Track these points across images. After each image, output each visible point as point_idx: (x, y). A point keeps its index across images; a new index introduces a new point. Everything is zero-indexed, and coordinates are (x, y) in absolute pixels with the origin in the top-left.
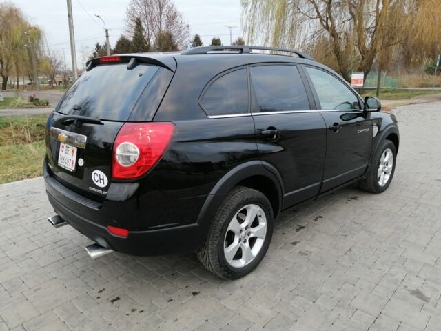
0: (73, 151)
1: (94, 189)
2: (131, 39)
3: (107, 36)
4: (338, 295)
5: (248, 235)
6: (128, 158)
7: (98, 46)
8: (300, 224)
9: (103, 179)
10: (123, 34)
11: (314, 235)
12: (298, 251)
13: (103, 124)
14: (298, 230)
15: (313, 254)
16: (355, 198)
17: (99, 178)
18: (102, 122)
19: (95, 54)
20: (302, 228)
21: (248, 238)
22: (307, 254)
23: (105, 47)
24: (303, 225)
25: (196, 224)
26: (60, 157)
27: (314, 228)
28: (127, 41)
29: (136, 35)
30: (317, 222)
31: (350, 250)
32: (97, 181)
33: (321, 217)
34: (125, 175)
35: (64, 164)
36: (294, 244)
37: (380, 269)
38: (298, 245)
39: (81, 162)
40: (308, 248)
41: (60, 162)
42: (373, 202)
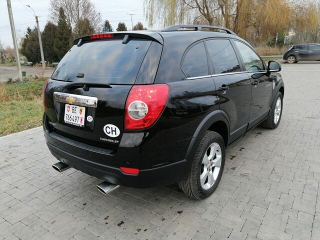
0: (81, 111)
1: (105, 139)
2: (57, 24)
3: (37, 22)
4: (281, 202)
5: (212, 165)
6: (137, 112)
7: (29, 30)
8: (231, 155)
9: (115, 131)
10: (49, 20)
11: (244, 162)
12: (238, 174)
13: (111, 87)
14: (232, 159)
15: (250, 175)
16: (260, 133)
17: (111, 131)
18: (111, 86)
19: (27, 36)
20: (234, 157)
21: (211, 168)
22: (246, 176)
23: (35, 30)
24: (234, 155)
25: (185, 160)
26: (65, 116)
27: (243, 156)
28: (53, 25)
29: (60, 20)
30: (242, 152)
31: (274, 170)
32: (109, 133)
33: (243, 148)
34: (134, 126)
35: (72, 121)
36: (234, 169)
37: (300, 182)
38: (237, 169)
39: (90, 119)
40: (244, 172)
41: (66, 120)
42: (273, 135)
